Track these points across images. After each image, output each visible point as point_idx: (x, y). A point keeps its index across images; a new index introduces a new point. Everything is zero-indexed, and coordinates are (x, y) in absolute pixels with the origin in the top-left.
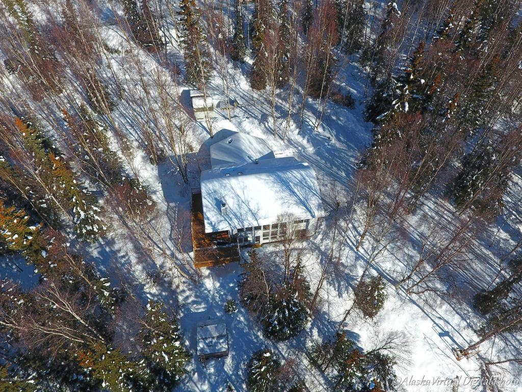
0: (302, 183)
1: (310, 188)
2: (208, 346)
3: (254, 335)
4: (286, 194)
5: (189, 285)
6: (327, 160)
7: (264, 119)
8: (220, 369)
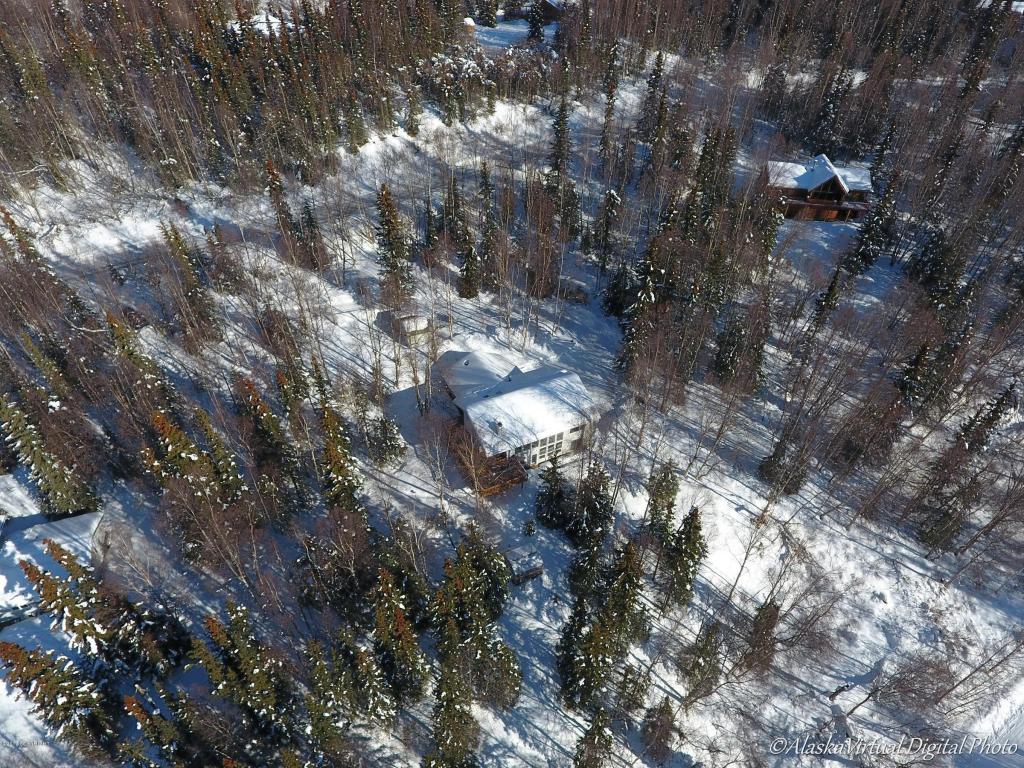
0: (569, 390)
1: (578, 393)
2: (522, 564)
3: (561, 550)
4: (557, 403)
7: (490, 331)
8: (539, 588)
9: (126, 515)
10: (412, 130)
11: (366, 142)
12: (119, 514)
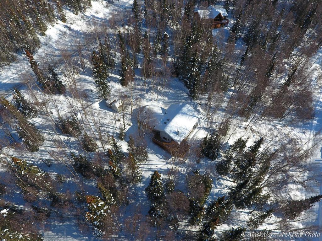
3: (209, 163)
5: (181, 166)
6: (175, 99)
9: (55, 234)
10: (64, 20)
11: (46, 29)
12: (52, 235)
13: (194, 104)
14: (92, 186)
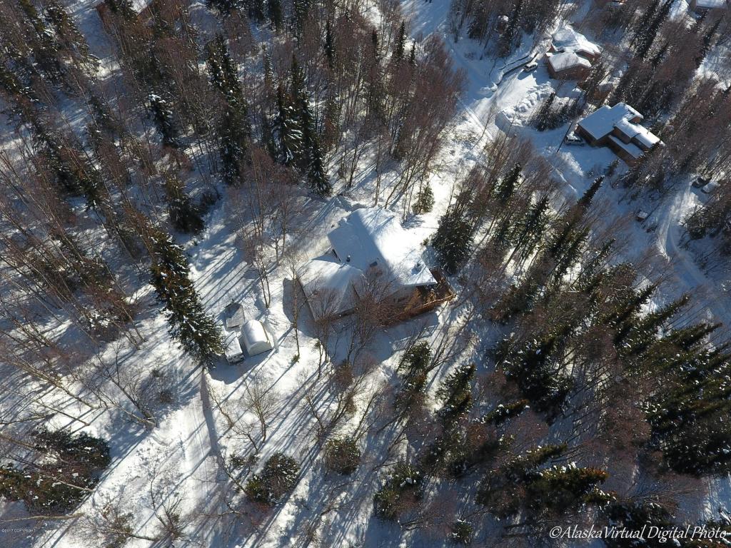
13: (336, 201)
14: (435, 497)
